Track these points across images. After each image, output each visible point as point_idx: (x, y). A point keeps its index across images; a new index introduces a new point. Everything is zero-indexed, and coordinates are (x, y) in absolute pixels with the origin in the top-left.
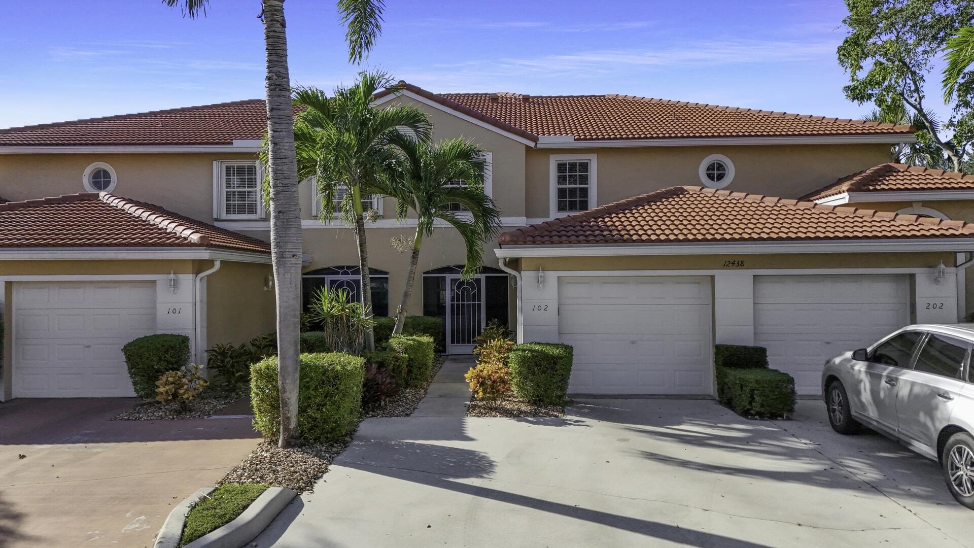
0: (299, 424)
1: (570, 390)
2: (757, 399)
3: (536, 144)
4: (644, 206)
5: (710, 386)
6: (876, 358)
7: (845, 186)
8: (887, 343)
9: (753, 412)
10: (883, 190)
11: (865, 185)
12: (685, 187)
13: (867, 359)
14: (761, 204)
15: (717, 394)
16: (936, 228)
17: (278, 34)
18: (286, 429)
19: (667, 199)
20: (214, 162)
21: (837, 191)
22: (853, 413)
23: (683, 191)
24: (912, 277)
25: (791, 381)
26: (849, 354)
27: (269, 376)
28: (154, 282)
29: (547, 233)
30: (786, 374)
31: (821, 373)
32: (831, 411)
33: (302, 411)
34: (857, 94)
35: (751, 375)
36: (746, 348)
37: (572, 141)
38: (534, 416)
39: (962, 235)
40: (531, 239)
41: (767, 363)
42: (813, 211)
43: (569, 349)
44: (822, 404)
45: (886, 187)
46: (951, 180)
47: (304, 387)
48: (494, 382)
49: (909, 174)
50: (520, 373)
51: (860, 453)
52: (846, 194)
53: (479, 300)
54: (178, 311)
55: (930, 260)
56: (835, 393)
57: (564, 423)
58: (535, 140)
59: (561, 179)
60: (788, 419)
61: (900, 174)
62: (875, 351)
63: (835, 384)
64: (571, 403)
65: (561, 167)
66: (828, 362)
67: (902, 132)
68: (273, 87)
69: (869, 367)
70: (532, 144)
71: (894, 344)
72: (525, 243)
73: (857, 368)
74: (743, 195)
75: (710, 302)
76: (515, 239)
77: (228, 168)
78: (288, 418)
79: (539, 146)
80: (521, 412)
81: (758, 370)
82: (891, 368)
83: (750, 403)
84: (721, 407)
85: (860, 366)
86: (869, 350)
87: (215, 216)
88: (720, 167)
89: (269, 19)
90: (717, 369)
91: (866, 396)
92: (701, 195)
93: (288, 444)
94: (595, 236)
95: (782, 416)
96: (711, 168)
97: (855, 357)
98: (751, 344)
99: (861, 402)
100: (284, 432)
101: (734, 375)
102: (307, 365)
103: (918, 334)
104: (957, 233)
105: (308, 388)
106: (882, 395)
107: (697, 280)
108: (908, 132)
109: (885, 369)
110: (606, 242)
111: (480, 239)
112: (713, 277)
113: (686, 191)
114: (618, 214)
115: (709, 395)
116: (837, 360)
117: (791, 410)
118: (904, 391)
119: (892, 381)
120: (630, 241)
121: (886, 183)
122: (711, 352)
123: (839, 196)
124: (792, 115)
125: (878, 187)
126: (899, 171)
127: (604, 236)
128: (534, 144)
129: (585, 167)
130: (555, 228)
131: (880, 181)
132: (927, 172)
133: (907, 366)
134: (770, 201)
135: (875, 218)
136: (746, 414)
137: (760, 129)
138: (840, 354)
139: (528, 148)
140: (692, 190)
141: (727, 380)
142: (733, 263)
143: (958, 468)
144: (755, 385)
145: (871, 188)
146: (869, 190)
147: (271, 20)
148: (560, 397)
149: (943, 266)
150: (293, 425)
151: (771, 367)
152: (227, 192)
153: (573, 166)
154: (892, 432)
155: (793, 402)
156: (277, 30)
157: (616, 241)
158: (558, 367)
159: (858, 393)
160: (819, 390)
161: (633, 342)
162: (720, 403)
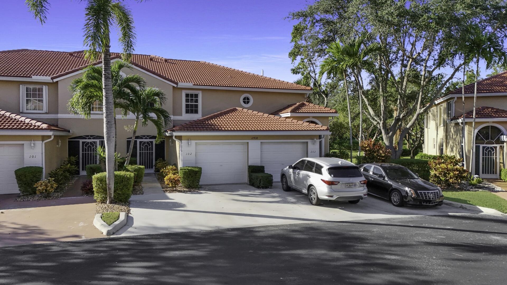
0: (114, 196)
1: (200, 183)
2: (262, 182)
3: (177, 85)
4: (223, 116)
5: (246, 179)
6: (295, 168)
7: (290, 109)
8: (298, 163)
9: (260, 187)
10: (301, 112)
11: (295, 110)
12: (237, 108)
13: (292, 168)
14: (263, 116)
15: (249, 182)
16: (314, 127)
17: (108, 59)
18: (110, 197)
19: (231, 113)
20: (21, 85)
21: (287, 112)
22: (289, 185)
23: (236, 110)
24: (307, 142)
25: (272, 176)
26: (288, 167)
27: (101, 180)
28: (23, 144)
29: (191, 126)
30: (271, 174)
31: (280, 174)
32: (283, 185)
33: (115, 191)
34: (295, 72)
35: (260, 175)
36: (258, 166)
37: (192, 85)
38: (190, 192)
39: (321, 130)
40: (186, 129)
41: (264, 171)
42: (279, 120)
43: (201, 168)
44: (281, 184)
45: (302, 111)
46: (321, 109)
47: (116, 183)
48: (176, 180)
49: (309, 106)
50: (183, 177)
51: (290, 196)
52: (290, 113)
53: (152, 150)
54: (34, 157)
55: (312, 137)
56: (284, 179)
57: (201, 193)
58: (177, 84)
59: (187, 101)
60: (271, 188)
61: (307, 106)
62: (294, 166)
63: (284, 176)
64: (201, 187)
65: (187, 95)
66: (282, 170)
67: (308, 90)
68: (106, 78)
69: (293, 170)
70: (175, 86)
71: (300, 163)
72: (184, 130)
73: (290, 171)
74: (257, 112)
75: (247, 151)
76: (180, 129)
77: (27, 89)
78: (111, 194)
79: (178, 87)
80: (185, 191)
81: (261, 173)
82: (299, 170)
83: (260, 184)
84: (250, 186)
85: (291, 170)
86: (293, 166)
87: (21, 111)
88: (248, 99)
89: (105, 54)
90: (249, 173)
91: (292, 178)
92: (243, 112)
93: (111, 203)
94: (209, 128)
95: (269, 188)
96: (244, 99)
97: (289, 168)
98: (260, 165)
99: (291, 181)
100: (109, 198)
101: (254, 175)
102: (117, 175)
103: (305, 160)
104: (319, 129)
105: (117, 183)
106: (296, 178)
107: (243, 144)
108: (310, 90)
109: (297, 171)
110: (214, 130)
111: (162, 127)
112: (248, 143)
113: (237, 110)
114: (215, 119)
115: (246, 183)
116: (285, 169)
117: (271, 186)
118: (301, 176)
119: (299, 174)
120: (221, 130)
121: (302, 110)
122: (247, 168)
123: (287, 114)
124: (273, 79)
125: (299, 111)
126: (306, 105)
127: (212, 128)
128: (176, 85)
129: (196, 96)
130: (194, 124)
131: (300, 109)
132: (315, 106)
133: (302, 170)
134: (266, 115)
135: (297, 123)
136: (258, 187)
137: (262, 85)
138: (286, 167)
139: (173, 87)
140: (239, 109)
141: (252, 177)
142: (254, 138)
143: (312, 195)
144: (261, 178)
145: (297, 111)
146: (296, 112)
147: (106, 54)
148: (197, 185)
149: (316, 139)
150: (112, 196)
151: (265, 172)
152: (27, 100)
153: (192, 95)
154: (298, 188)
155: (272, 183)
156: (108, 58)
157: (217, 130)
158: (197, 175)
159: (290, 178)
160: (279, 179)
161: (221, 165)
162: (250, 185)
